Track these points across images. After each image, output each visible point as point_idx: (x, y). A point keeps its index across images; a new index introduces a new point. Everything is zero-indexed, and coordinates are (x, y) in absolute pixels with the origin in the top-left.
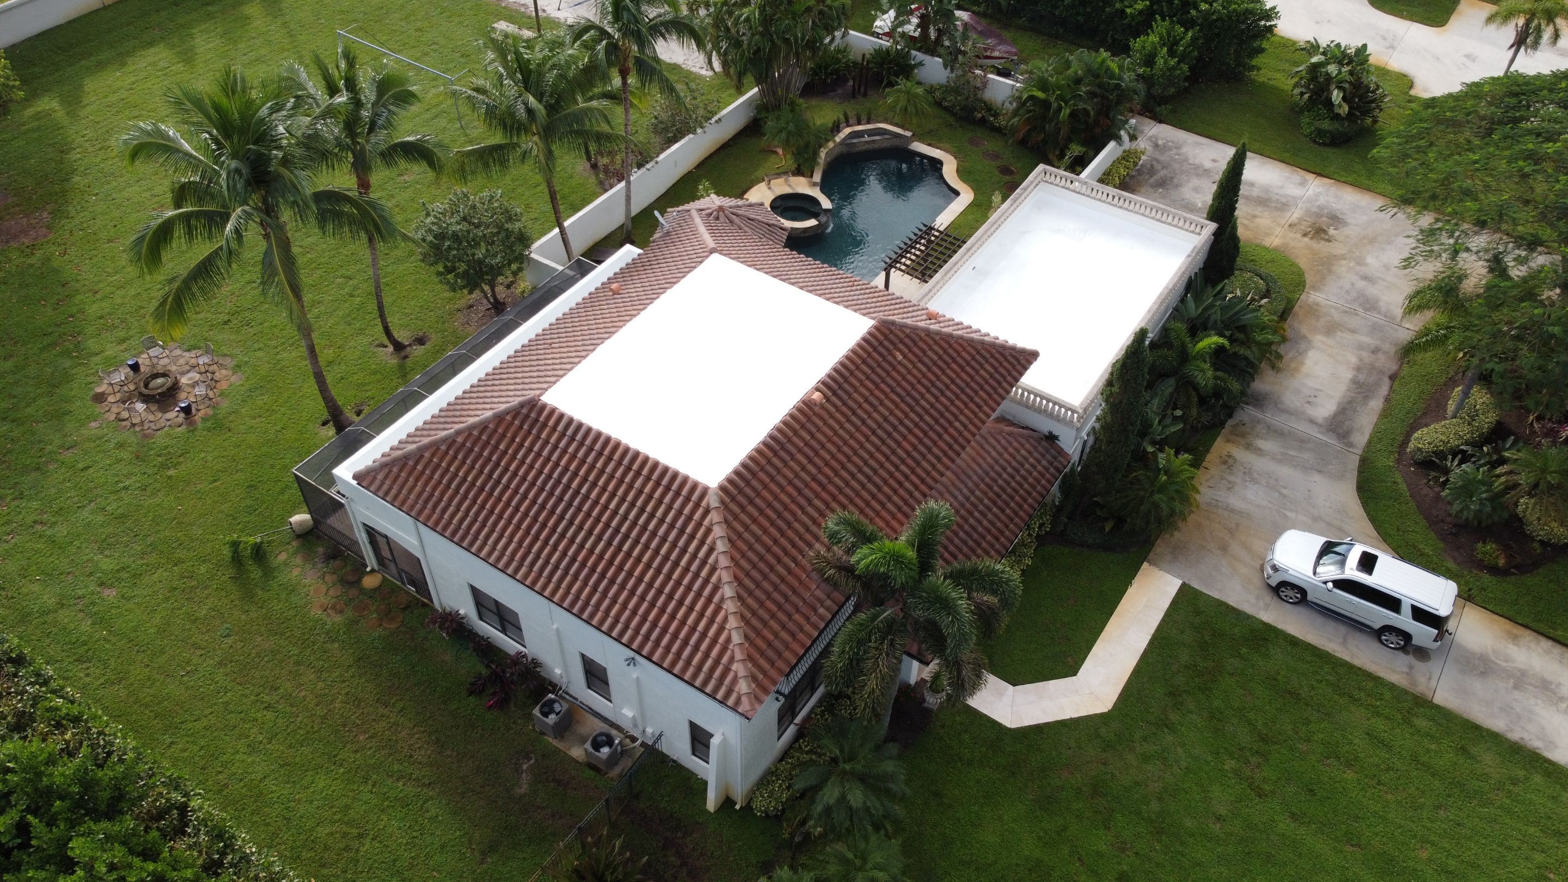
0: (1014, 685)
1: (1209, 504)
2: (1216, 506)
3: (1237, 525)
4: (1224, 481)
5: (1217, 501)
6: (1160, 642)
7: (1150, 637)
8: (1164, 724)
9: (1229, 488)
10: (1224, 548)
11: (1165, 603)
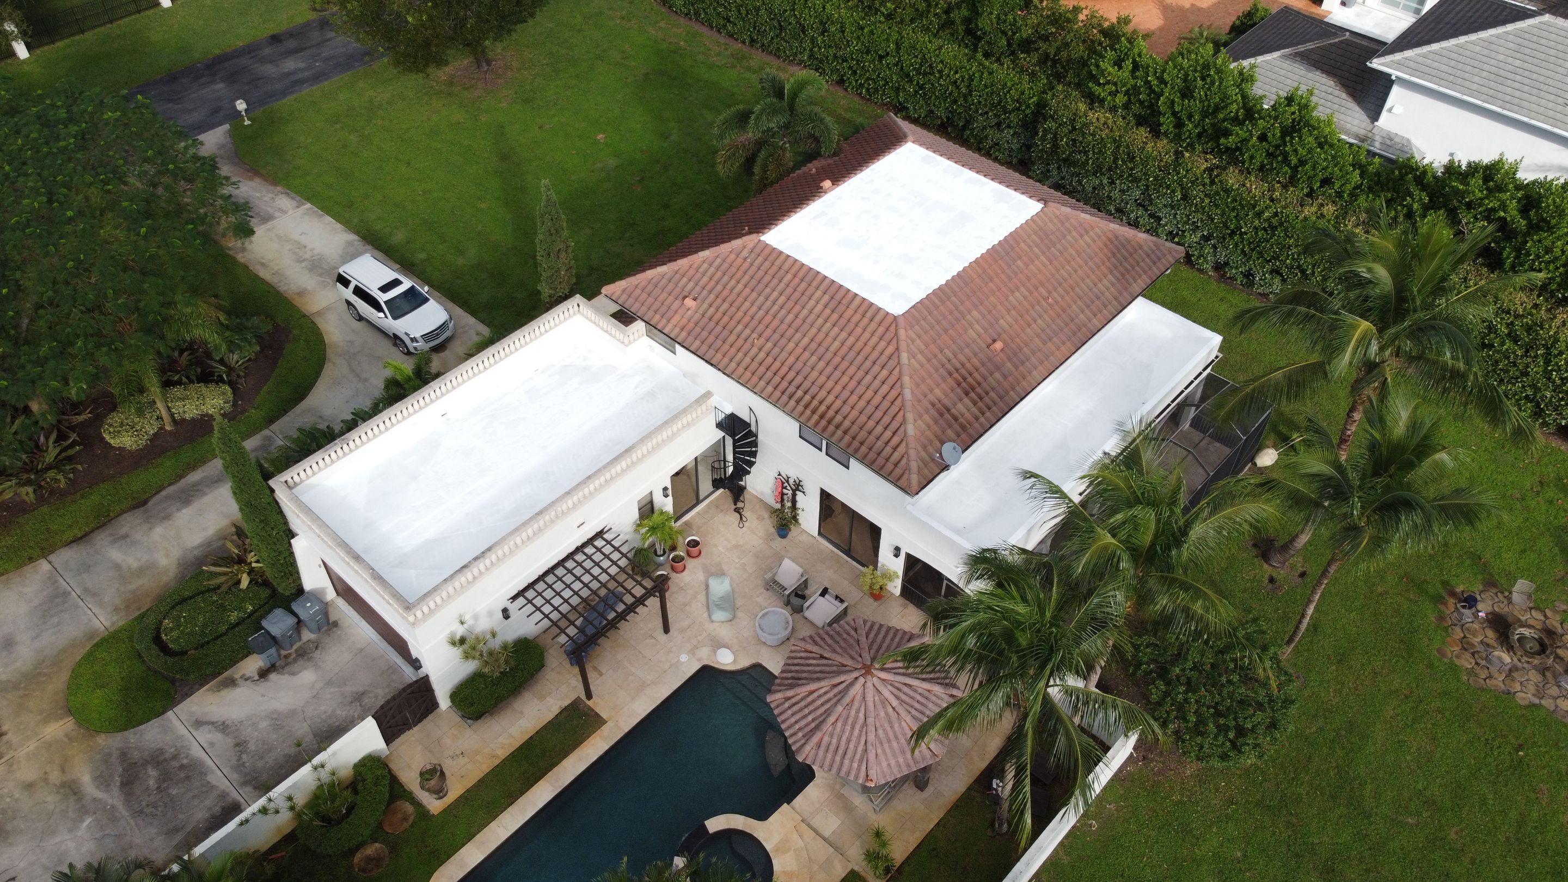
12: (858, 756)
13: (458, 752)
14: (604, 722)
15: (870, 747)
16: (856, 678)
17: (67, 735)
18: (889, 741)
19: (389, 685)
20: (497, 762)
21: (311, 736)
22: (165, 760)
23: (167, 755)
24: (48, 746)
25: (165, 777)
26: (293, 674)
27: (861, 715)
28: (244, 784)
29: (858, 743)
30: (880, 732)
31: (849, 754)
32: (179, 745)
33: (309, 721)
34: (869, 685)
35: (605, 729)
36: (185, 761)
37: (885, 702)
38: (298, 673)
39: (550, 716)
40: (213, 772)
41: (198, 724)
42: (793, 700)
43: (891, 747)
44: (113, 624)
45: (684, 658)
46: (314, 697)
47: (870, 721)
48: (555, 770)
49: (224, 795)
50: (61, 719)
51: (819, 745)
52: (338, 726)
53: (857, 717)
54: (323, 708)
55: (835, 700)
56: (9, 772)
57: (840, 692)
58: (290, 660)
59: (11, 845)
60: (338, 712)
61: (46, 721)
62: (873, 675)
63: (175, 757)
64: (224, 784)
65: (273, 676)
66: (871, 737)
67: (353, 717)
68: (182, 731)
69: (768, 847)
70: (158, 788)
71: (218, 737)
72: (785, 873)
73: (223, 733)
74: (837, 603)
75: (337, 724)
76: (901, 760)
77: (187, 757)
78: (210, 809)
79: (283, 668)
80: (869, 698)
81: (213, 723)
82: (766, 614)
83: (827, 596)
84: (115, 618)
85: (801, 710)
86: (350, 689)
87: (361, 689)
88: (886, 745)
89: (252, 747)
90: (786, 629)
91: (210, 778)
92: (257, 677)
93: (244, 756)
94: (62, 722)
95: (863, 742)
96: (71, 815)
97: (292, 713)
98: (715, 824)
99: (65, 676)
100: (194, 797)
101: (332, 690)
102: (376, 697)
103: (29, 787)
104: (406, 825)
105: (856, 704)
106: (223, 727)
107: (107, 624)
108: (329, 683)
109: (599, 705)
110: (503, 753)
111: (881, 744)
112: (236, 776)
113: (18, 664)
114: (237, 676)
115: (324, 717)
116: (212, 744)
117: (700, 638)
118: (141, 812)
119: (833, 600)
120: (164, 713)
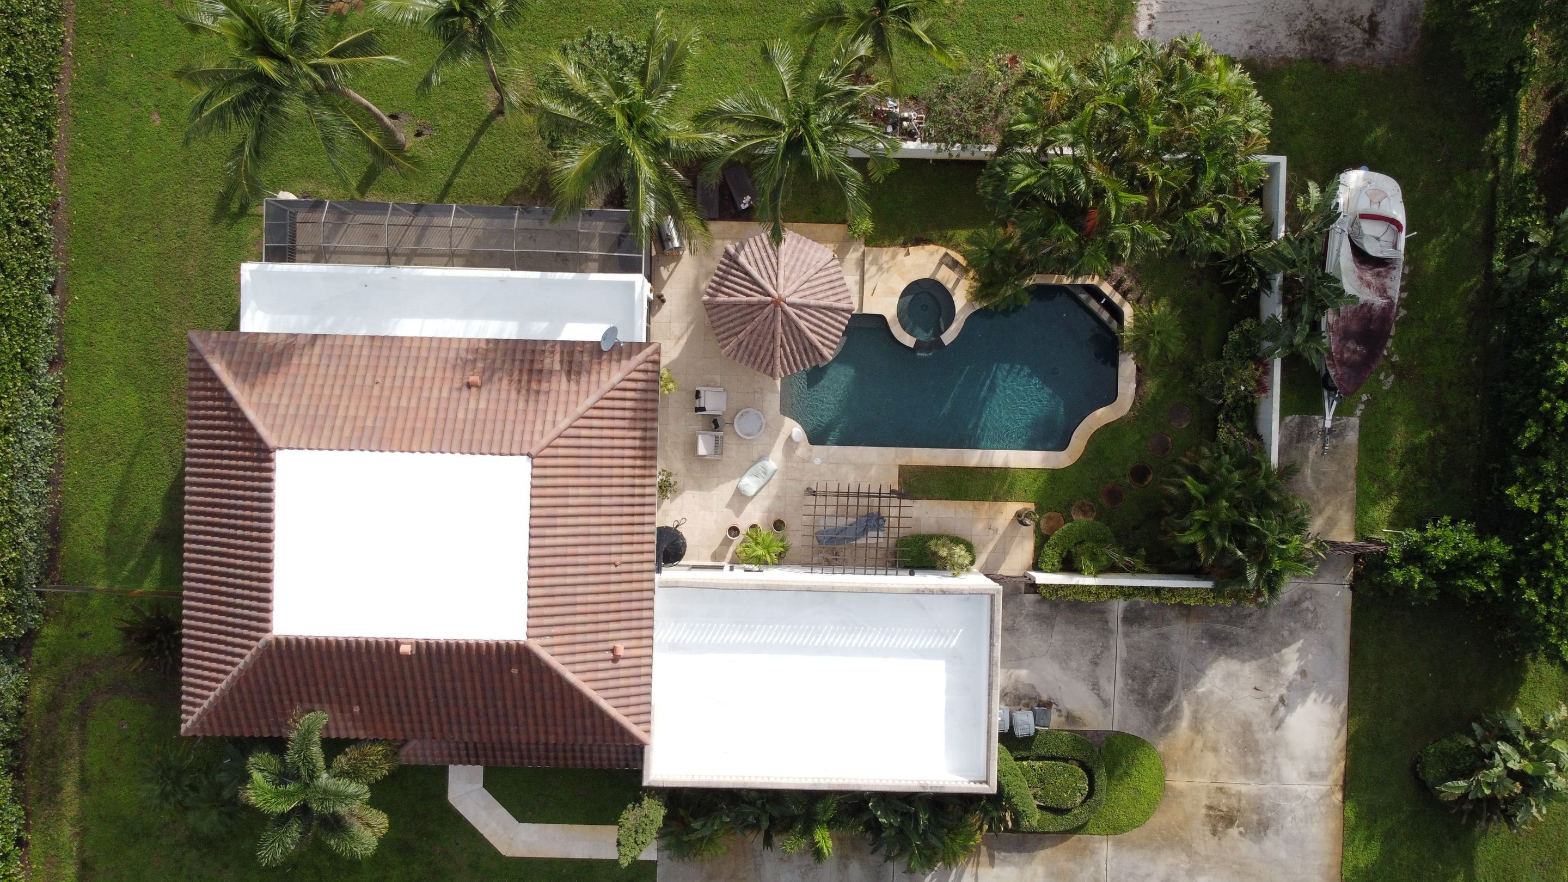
0: (486, 785)
12: (826, 273)
13: (989, 530)
14: (901, 467)
15: (818, 268)
16: (788, 305)
17: (1176, 770)
18: (804, 262)
20: (977, 503)
21: (1056, 629)
22: (1139, 694)
23: (1136, 696)
24: (1189, 772)
25: (1146, 681)
26: (1033, 687)
27: (805, 286)
28: (1110, 631)
29: (820, 277)
30: (804, 269)
31: (829, 279)
32: (1125, 698)
33: (1049, 640)
34: (786, 293)
35: (903, 462)
36: (1130, 681)
37: (787, 279)
38: (1029, 685)
39: (925, 502)
40: (1121, 658)
41: (1106, 703)
42: (825, 341)
43: (806, 257)
44: (1101, 842)
45: (817, 461)
46: (1035, 656)
47: (804, 278)
48: (952, 465)
49: (1126, 635)
50: (1172, 787)
51: (839, 300)
53: (808, 288)
54: (1035, 643)
55: (808, 310)
56: (1219, 772)
57: (801, 310)
58: (1026, 701)
59: (1245, 715)
60: (1030, 630)
61: (1181, 794)
62: (779, 295)
63: (1132, 691)
64: (1121, 642)
65: (1045, 698)
66: (812, 271)
68: (1117, 706)
69: (896, 300)
70: (1154, 677)
71: (1103, 682)
72: (903, 279)
73: (1098, 682)
74: (702, 394)
76: (807, 248)
77: (1127, 684)
78: (1138, 632)
79: (1035, 698)
80: (794, 287)
81: (1098, 695)
82: (747, 435)
84: (1097, 845)
85: (826, 330)
88: (808, 260)
89: (1090, 655)
90: (747, 412)
91: (1125, 655)
92: (1054, 706)
93: (1098, 652)
94: (1173, 784)
95: (818, 275)
96: (1206, 704)
97: (1054, 657)
98: (908, 340)
99: (1153, 822)
100: (1140, 650)
103: (1215, 750)
104: (1053, 514)
105: (802, 294)
106: (1095, 687)
107: (1104, 844)
109: (892, 480)
110: (968, 505)
111: (809, 264)
112: (1111, 642)
113: (1170, 860)
114: (1063, 719)
115: (1039, 636)
116: (1109, 679)
117: (795, 465)
118: (1172, 668)
119: (702, 399)
120: (1118, 732)
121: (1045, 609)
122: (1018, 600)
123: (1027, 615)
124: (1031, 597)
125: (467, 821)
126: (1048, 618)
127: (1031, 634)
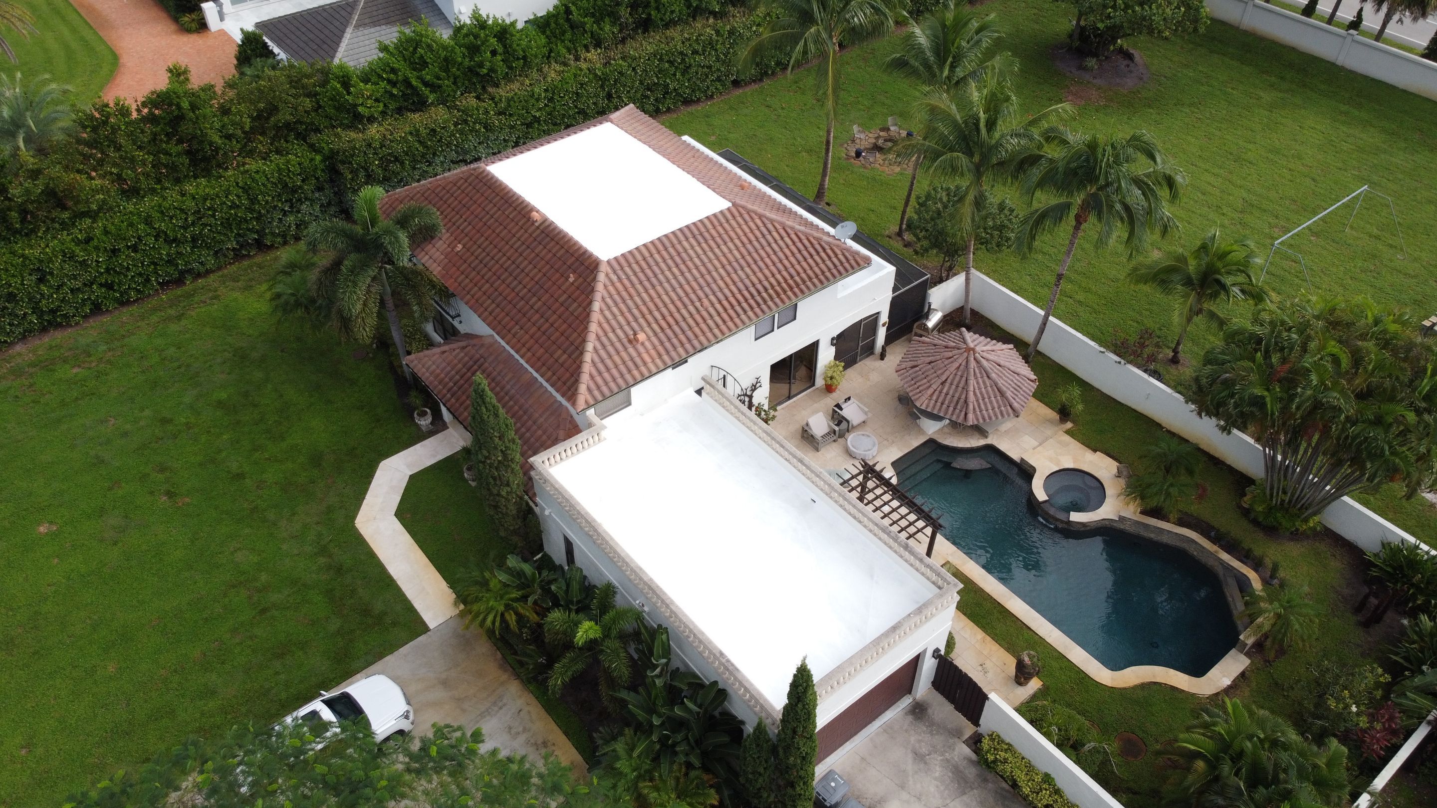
0: (412, 477)
1: (501, 697)
2: (495, 704)
3: (464, 711)
4: (521, 729)
5: (501, 708)
6: (387, 582)
7: (395, 578)
8: (323, 551)
9: (510, 728)
10: (445, 683)
11: (418, 605)
13: (980, 668)
19: (906, 731)
20: (988, 638)
21: (965, 798)
33: (948, 801)
42: (976, 406)
46: (919, 799)
52: (953, 773)
54: (932, 789)
60: (937, 774)
67: (941, 760)
69: (1055, 468)
72: (1074, 462)
75: (950, 774)
82: (854, 447)
83: (843, 407)
86: (909, 766)
87: (910, 756)
90: (869, 436)
98: (1041, 495)
101: (911, 782)
102: (919, 741)
108: (902, 787)
110: (980, 634)
119: (847, 404)
121: (971, 772)
122: (951, 741)
123: (948, 761)
124: (967, 751)
125: (370, 483)
126: (966, 782)
127: (936, 779)
